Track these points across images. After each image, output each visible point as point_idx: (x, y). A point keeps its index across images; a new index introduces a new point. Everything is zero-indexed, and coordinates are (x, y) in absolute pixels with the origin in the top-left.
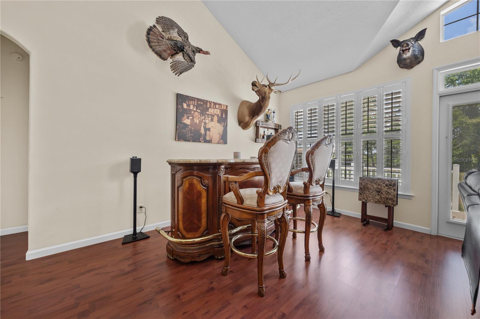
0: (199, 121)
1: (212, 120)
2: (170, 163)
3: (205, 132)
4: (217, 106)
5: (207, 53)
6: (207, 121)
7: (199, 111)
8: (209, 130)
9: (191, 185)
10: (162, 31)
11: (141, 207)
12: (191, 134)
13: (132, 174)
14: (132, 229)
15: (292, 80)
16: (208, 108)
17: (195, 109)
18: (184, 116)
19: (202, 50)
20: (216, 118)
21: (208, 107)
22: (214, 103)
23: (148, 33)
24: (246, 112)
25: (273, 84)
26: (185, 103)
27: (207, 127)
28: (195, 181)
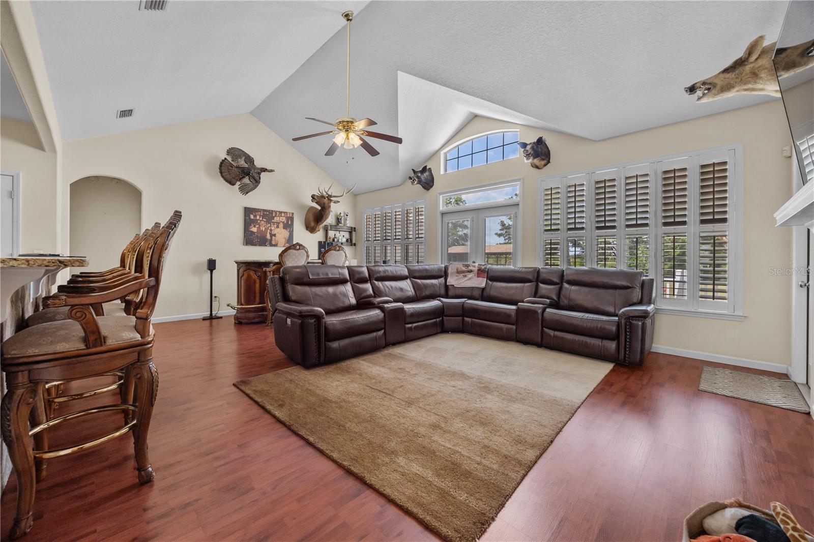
0: (265, 228)
1: (278, 227)
2: (236, 263)
3: (271, 237)
4: (283, 215)
5: (272, 171)
6: (273, 228)
7: (265, 220)
8: (275, 235)
9: (249, 276)
10: (232, 161)
11: (215, 297)
12: (257, 239)
13: (209, 271)
14: (209, 313)
15: (346, 193)
16: (274, 217)
17: (261, 219)
18: (251, 225)
19: (266, 169)
20: (281, 225)
21: (274, 215)
22: (279, 212)
23: (221, 166)
24: (311, 218)
25: (330, 196)
26: (252, 214)
27: (273, 233)
28: (252, 273)
